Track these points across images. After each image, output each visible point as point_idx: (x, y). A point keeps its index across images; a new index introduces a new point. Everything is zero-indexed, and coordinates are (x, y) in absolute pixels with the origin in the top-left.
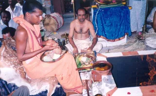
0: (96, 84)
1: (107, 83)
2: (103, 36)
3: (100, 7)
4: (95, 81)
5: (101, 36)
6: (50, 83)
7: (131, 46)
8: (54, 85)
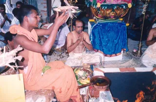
0: (94, 100)
1: (105, 99)
2: (100, 50)
3: (98, 22)
4: (92, 97)
5: (99, 51)
6: (46, 97)
7: (128, 63)
8: (50, 99)
